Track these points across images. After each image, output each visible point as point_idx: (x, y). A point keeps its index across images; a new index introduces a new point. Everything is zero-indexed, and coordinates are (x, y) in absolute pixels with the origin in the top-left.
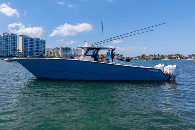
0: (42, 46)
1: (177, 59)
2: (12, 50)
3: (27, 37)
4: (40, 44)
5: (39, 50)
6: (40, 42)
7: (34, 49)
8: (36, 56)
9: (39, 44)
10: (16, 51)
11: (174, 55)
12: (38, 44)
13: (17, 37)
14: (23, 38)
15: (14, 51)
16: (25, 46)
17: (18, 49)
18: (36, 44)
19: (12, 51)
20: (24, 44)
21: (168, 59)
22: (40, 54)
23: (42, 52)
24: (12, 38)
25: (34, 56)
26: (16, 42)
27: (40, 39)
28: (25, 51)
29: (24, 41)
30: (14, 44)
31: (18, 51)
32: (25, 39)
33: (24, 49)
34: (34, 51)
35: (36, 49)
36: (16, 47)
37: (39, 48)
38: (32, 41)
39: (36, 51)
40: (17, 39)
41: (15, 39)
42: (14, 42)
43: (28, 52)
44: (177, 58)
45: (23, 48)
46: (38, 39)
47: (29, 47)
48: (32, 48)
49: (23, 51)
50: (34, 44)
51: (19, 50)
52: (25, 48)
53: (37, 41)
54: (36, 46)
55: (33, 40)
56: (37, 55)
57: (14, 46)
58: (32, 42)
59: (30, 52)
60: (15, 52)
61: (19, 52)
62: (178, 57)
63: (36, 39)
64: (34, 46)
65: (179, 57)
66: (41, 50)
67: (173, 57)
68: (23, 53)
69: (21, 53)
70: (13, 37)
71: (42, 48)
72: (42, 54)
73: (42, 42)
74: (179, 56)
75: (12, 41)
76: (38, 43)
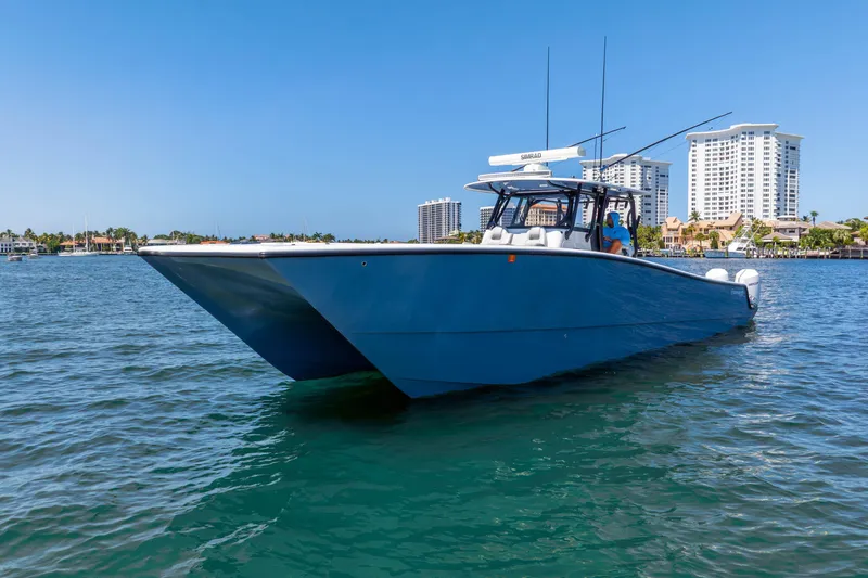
1: (118, 250)
11: (100, 232)
21: (87, 253)
44: (118, 245)
62: (122, 240)
65: (126, 243)
67: (99, 245)
74: (127, 239)
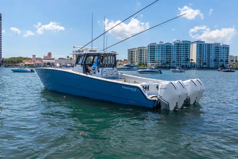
0: (224, 53)
2: (184, 60)
3: (202, 44)
4: (222, 51)
5: (219, 58)
6: (221, 48)
7: (212, 57)
8: (215, 67)
9: (220, 50)
10: (188, 61)
12: (218, 51)
13: (190, 44)
14: (197, 45)
15: (187, 61)
16: (201, 55)
17: (191, 58)
18: (216, 51)
19: (184, 62)
20: (198, 52)
22: (221, 63)
23: (223, 61)
24: (184, 46)
25: (212, 67)
26: (188, 50)
27: (221, 45)
28: (201, 61)
29: (198, 48)
30: (187, 53)
31: (191, 62)
32: (201, 45)
33: (198, 59)
34: (212, 60)
35: (216, 57)
36: (188, 56)
37: (220, 56)
38: (209, 47)
39: (215, 60)
40: (190, 47)
41: (187, 47)
42: (187, 51)
43: (204, 62)
45: (197, 57)
46: (218, 44)
47: (205, 55)
48: (209, 57)
49: (197, 60)
50: (212, 51)
51: (192, 60)
52: (201, 57)
53: (217, 47)
54: (215, 53)
55: (211, 46)
56: (217, 65)
57: (187, 55)
58: (209, 49)
59: (206, 62)
60: (187, 63)
61: (193, 62)
63: (215, 44)
64: (212, 54)
66: (222, 58)
68: (197, 63)
69: (195, 63)
70: (185, 44)
71: (223, 56)
72: (223, 64)
73: (223, 48)
75: (184, 49)
76: (217, 49)
